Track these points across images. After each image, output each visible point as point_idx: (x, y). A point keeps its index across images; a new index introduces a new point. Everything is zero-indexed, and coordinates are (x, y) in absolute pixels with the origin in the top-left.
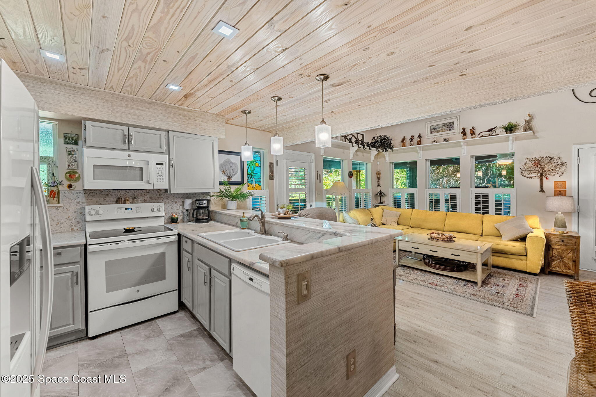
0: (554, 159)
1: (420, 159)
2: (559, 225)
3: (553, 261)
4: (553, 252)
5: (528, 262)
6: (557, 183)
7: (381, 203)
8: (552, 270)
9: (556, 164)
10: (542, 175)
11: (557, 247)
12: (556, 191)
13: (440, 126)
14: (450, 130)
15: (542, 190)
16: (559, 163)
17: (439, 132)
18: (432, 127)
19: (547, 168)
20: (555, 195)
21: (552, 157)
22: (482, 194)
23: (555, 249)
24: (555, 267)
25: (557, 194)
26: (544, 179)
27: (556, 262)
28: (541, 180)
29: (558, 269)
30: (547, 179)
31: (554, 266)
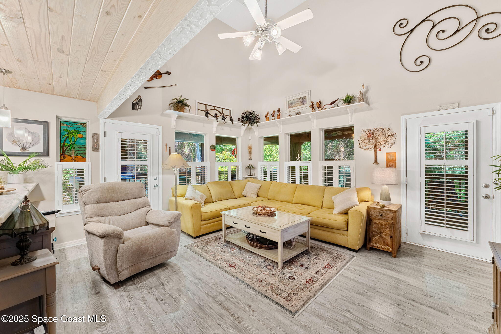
0: (385, 130)
1: (281, 133)
2: (383, 197)
3: (374, 236)
4: (374, 227)
5: (349, 237)
6: (388, 154)
7: (250, 175)
8: (373, 246)
9: (387, 135)
10: (375, 146)
11: (377, 221)
12: (387, 162)
13: (296, 100)
14: (303, 104)
15: (376, 162)
16: (389, 134)
17: (295, 106)
18: (290, 102)
19: (380, 139)
20: (387, 167)
21: (383, 128)
22: (328, 166)
23: (375, 223)
24: (376, 243)
25: (388, 166)
26: (378, 150)
27: (376, 237)
28: (375, 151)
29: (378, 245)
30: (380, 150)
31: (375, 241)
